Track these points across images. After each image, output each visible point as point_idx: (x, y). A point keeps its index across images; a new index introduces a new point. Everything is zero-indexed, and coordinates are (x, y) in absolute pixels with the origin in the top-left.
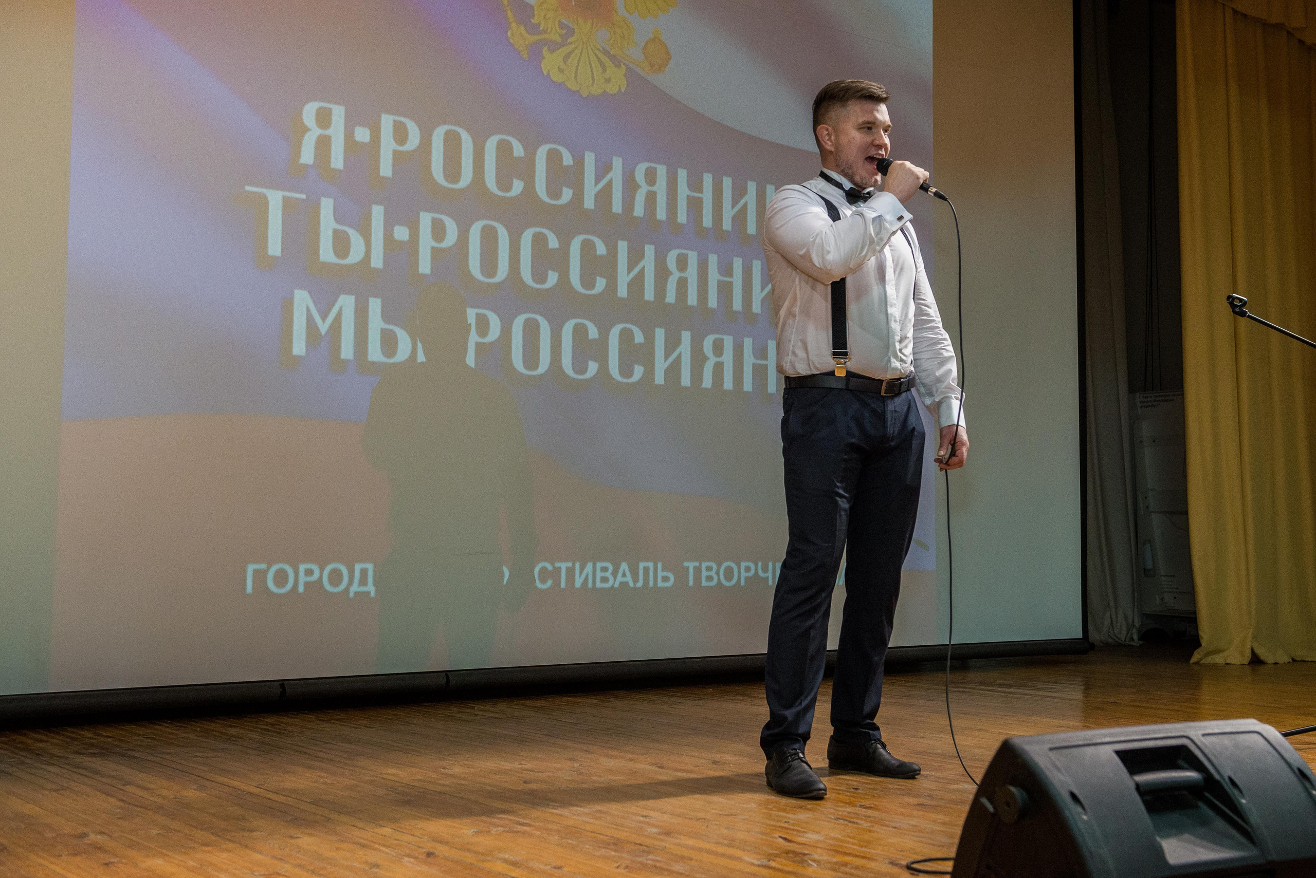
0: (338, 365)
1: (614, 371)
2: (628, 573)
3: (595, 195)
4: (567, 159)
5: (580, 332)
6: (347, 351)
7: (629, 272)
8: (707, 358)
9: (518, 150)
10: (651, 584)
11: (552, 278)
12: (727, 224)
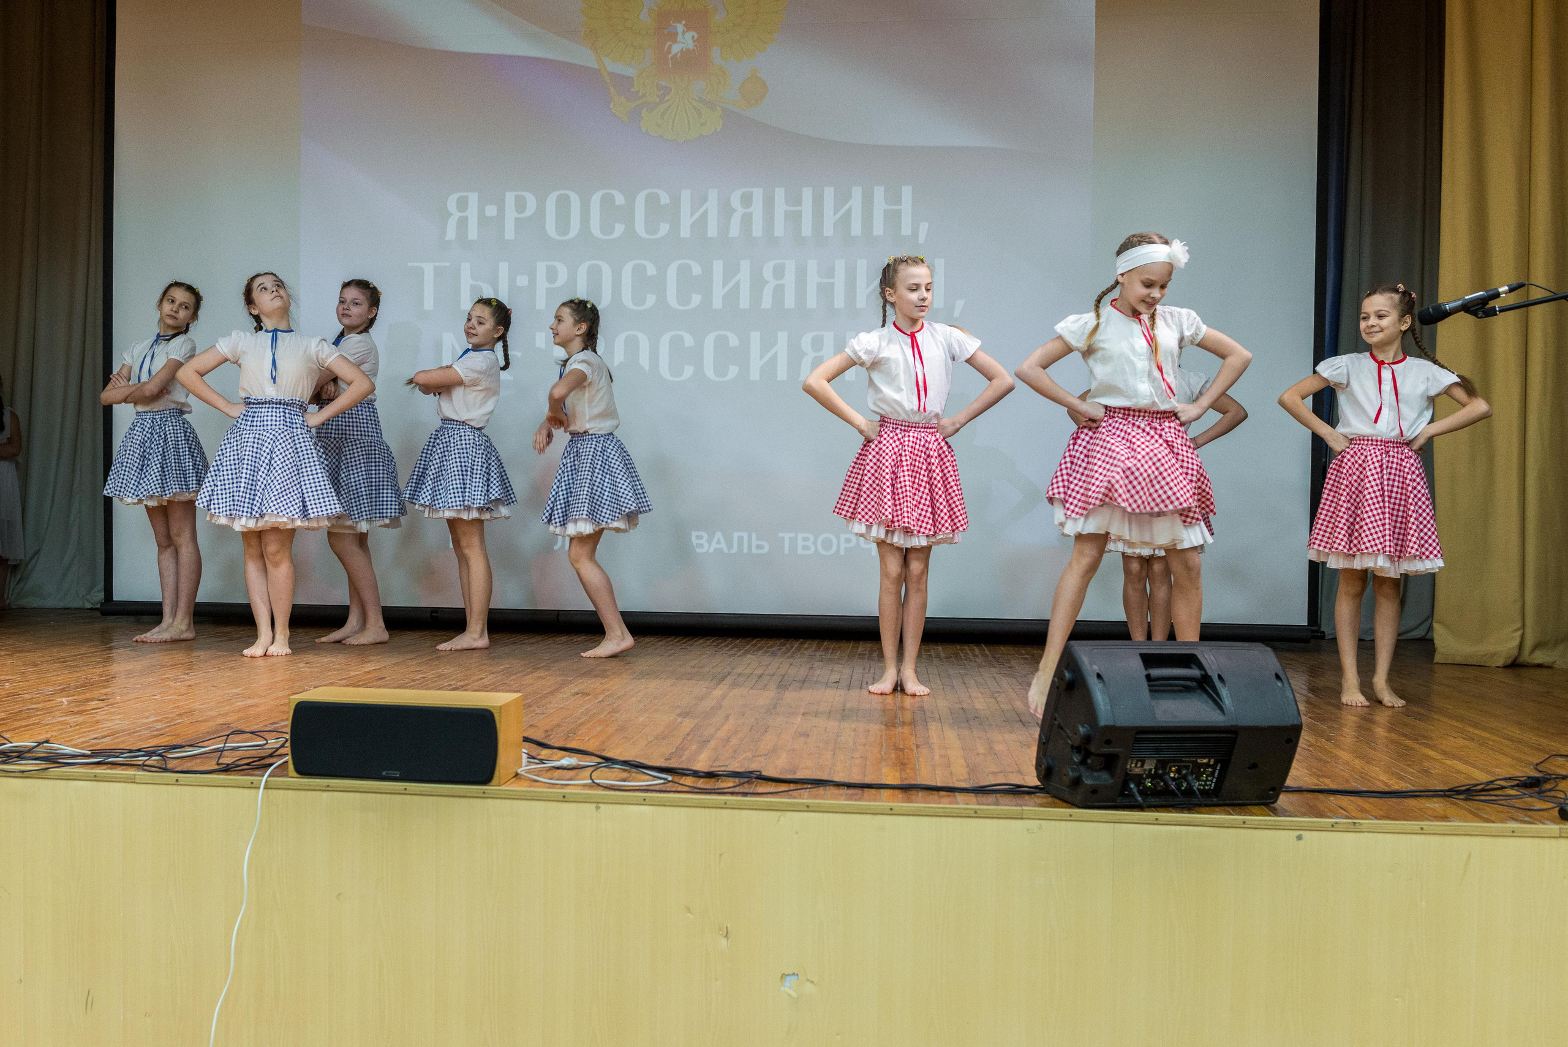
1: (709, 372)
2: (722, 541)
3: (692, 225)
4: (664, 199)
5: (676, 343)
7: (724, 286)
8: (807, 354)
9: (620, 199)
10: (745, 550)
11: (651, 300)
12: (828, 230)
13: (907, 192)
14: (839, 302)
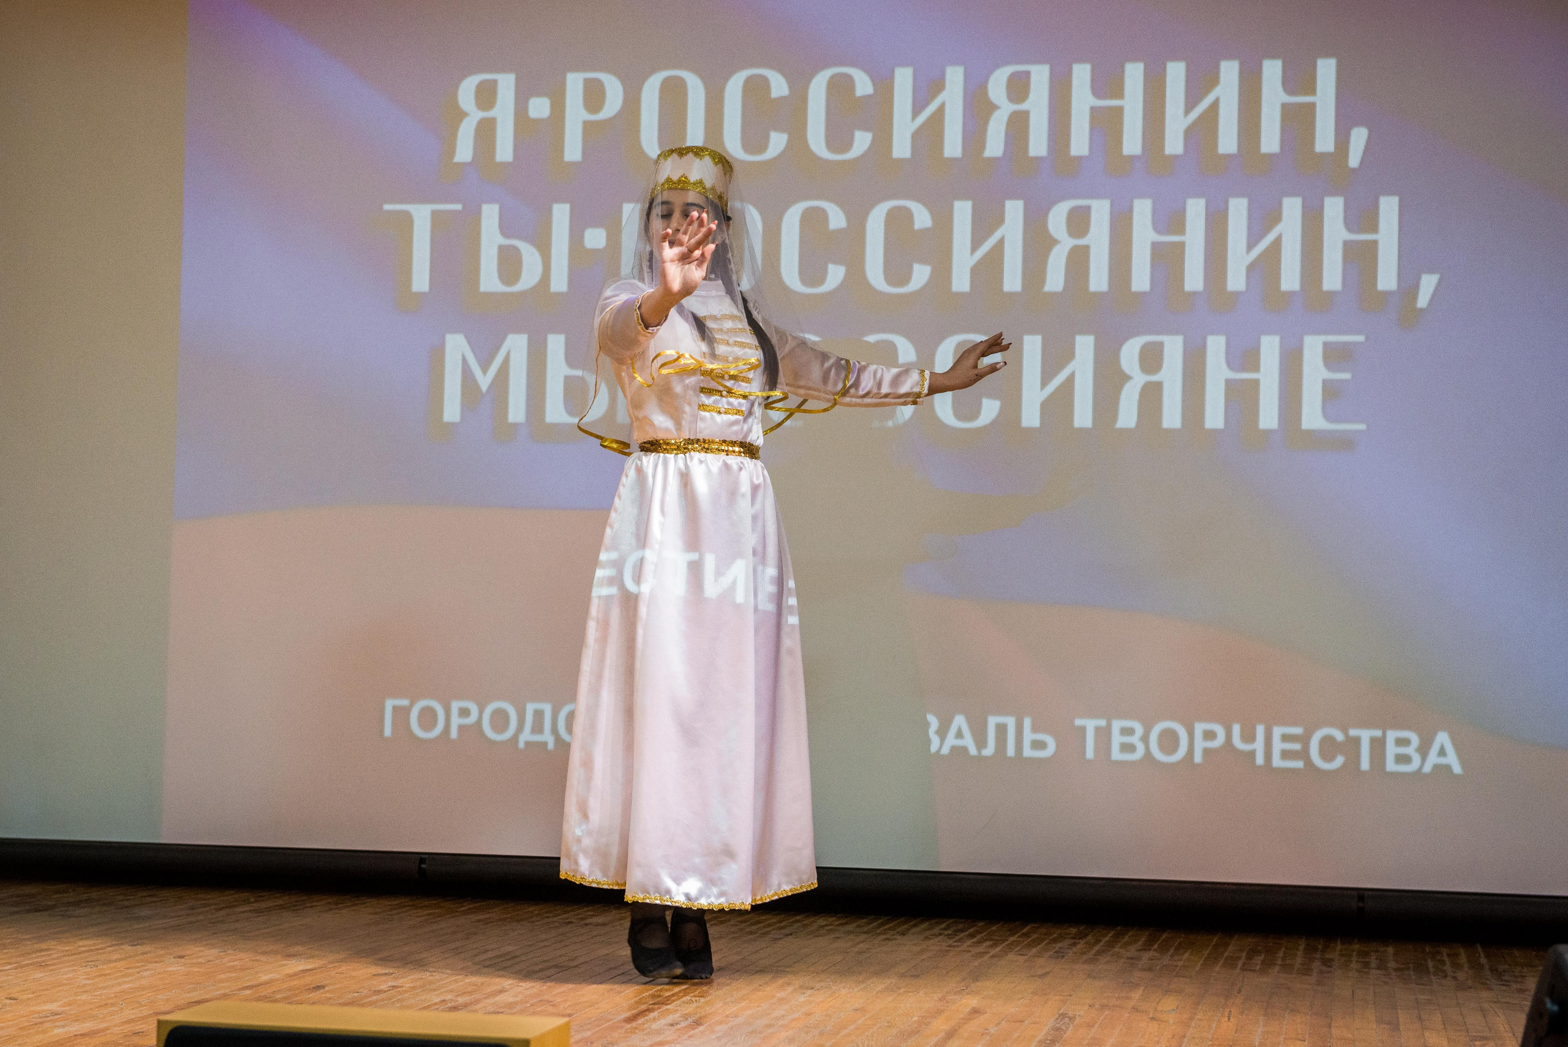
0: (504, 431)
1: (945, 409)
2: (966, 731)
3: (916, 135)
4: (863, 85)
6: (517, 412)
7: (974, 249)
8: (1128, 378)
9: (779, 86)
10: (1010, 751)
11: (836, 275)
12: (1174, 144)
13: (1326, 70)
14: (1194, 279)
